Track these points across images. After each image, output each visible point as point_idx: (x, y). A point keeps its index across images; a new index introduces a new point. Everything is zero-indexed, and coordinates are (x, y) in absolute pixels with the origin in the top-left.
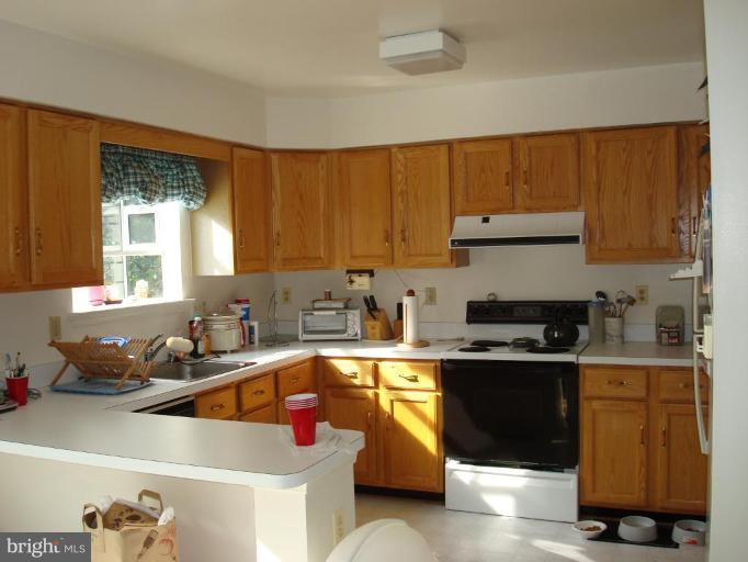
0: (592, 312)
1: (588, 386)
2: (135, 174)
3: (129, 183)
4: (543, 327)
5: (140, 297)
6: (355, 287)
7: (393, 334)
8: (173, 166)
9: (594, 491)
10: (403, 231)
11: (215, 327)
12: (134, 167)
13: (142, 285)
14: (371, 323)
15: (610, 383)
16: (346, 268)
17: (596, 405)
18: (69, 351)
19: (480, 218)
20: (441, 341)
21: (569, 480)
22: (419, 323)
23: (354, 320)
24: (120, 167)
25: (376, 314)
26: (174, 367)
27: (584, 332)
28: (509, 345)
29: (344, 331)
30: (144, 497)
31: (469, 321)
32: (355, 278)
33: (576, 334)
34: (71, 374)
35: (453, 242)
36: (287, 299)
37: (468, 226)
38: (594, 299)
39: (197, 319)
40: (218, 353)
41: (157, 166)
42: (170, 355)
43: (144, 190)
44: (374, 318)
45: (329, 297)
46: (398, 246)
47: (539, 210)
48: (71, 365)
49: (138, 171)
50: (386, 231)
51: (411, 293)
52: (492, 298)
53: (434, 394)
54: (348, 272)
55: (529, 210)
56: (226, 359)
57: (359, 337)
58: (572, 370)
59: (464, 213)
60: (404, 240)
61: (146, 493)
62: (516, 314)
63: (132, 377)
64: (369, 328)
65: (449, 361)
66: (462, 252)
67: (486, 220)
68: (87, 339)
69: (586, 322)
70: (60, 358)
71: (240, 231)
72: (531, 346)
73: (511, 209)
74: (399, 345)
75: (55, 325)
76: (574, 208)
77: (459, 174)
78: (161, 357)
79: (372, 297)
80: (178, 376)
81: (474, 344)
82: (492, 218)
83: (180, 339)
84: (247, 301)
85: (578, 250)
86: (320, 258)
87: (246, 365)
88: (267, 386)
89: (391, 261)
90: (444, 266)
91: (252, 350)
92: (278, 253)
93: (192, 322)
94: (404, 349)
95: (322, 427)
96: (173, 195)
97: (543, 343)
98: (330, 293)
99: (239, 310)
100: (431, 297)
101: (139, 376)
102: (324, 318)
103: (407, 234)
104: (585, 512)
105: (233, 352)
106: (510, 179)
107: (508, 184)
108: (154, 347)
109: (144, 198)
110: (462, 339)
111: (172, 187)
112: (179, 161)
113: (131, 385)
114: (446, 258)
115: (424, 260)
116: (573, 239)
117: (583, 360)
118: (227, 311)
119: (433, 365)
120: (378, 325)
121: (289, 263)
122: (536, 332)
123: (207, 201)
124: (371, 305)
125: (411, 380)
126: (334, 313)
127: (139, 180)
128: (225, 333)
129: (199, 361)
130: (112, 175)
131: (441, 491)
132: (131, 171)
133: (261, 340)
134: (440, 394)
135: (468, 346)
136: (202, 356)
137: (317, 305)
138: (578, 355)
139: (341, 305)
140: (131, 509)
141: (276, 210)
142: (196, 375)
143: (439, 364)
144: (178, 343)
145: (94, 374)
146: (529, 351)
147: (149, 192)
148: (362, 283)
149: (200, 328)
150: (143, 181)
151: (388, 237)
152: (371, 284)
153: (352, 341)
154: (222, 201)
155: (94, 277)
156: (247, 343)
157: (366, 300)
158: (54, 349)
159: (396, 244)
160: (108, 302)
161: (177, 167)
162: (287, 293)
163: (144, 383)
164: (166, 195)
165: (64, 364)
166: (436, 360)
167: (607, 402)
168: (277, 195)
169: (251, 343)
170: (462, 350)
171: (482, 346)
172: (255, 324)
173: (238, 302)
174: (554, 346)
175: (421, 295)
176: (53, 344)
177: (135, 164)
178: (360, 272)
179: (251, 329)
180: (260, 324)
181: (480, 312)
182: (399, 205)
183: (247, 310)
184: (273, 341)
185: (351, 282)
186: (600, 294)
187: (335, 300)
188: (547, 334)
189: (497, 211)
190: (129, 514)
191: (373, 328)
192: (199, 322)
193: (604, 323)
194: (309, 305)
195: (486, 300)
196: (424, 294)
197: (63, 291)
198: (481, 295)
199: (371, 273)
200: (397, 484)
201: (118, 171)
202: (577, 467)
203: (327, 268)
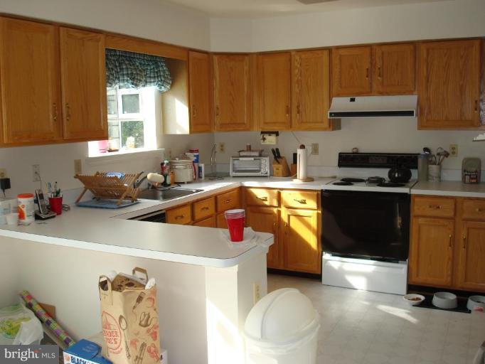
0: (420, 161)
1: (416, 209)
2: (127, 68)
3: (123, 75)
4: (387, 170)
5: (129, 148)
6: (267, 142)
7: (290, 173)
8: (151, 63)
9: (417, 276)
10: (298, 107)
11: (177, 167)
12: (126, 64)
13: (131, 140)
14: (276, 166)
15: (430, 207)
16: (261, 130)
17: (421, 221)
18: (87, 181)
19: (349, 98)
20: (321, 178)
21: (402, 268)
22: (308, 167)
23: (265, 164)
24: (117, 64)
25: (279, 160)
26: (152, 191)
27: (415, 174)
28: (365, 181)
29: (259, 171)
30: (136, 272)
31: (340, 165)
32: (267, 136)
33: (410, 175)
34: (88, 196)
35: (331, 114)
36: (222, 150)
37: (341, 103)
38: (422, 152)
39: (166, 162)
40: (179, 184)
41: (140, 64)
42: (149, 185)
43: (133, 79)
44: (279, 163)
45: (249, 149)
46: (294, 117)
47: (388, 94)
48: (88, 190)
49: (129, 67)
50: (287, 107)
51: (303, 147)
52: (355, 151)
53: (316, 212)
54: (262, 133)
55: (381, 94)
56: (184, 187)
57: (268, 175)
58: (406, 198)
59: (338, 95)
60: (298, 112)
61: (137, 269)
62: (370, 161)
63: (126, 197)
64: (275, 169)
65: (327, 191)
66: (336, 121)
67: (353, 100)
68: (98, 173)
69: (416, 168)
70: (82, 186)
71: (194, 106)
72: (380, 182)
73: (369, 93)
74: (294, 180)
75: (78, 165)
76: (411, 93)
77: (336, 70)
78: (143, 186)
79: (277, 149)
80: (155, 197)
81: (343, 180)
82: (357, 99)
83: (156, 174)
84: (197, 151)
85: (413, 120)
86: (244, 124)
87: (197, 191)
88: (211, 204)
89: (290, 125)
90: (325, 129)
91: (200, 182)
92: (217, 120)
93: (162, 164)
94: (297, 182)
95: (248, 231)
96: (151, 82)
97: (387, 179)
98: (250, 146)
99: (192, 157)
100: (315, 150)
101: (131, 197)
102: (246, 162)
103: (300, 108)
104: (411, 288)
105: (188, 183)
106: (369, 73)
107: (367, 76)
108: (140, 179)
109: (133, 84)
110: (335, 177)
111: (150, 77)
112: (154, 60)
113: (125, 203)
114: (326, 125)
115: (311, 126)
116: (410, 113)
117: (414, 192)
118: (185, 157)
119: (316, 193)
120: (281, 167)
121: (225, 127)
122: (383, 173)
123: (172, 86)
124: (277, 155)
125: (302, 203)
126: (253, 159)
127: (129, 72)
128: (184, 171)
129: (167, 188)
130: (112, 69)
131: (319, 273)
132: (124, 67)
133: (205, 176)
134: (320, 212)
135: (339, 181)
136: (169, 185)
137: (242, 154)
138: (411, 188)
139: (257, 154)
140: (128, 279)
141: (216, 93)
142: (165, 197)
143: (320, 193)
144: (154, 176)
145: (102, 195)
146: (378, 185)
147: (136, 80)
148: (271, 140)
149: (168, 168)
150: (132, 73)
151: (289, 111)
152: (277, 142)
153: (264, 177)
154: (182, 86)
155: (102, 135)
156: (198, 177)
157: (273, 151)
158: (77, 180)
159: (293, 115)
160: (110, 151)
161: (153, 64)
162: (222, 146)
163: (134, 202)
164: (146, 82)
165: (84, 189)
166: (318, 191)
167: (428, 219)
168: (217, 83)
169: (200, 177)
170: (335, 184)
171: (348, 181)
172: (202, 165)
173: (192, 151)
174: (395, 182)
175: (309, 149)
176: (77, 176)
177: (127, 62)
178: (270, 133)
179: (200, 169)
180: (205, 166)
181: (347, 160)
182: (296, 89)
183: (197, 156)
184: (213, 177)
185: (264, 139)
186: (426, 149)
187: (253, 151)
188: (390, 175)
189: (360, 94)
190: (127, 282)
191: (278, 169)
192: (167, 164)
193: (428, 168)
194: (237, 154)
195: (351, 151)
196: (311, 148)
197: (84, 143)
198: (348, 149)
199: (277, 134)
200: (291, 268)
201: (116, 66)
202: (407, 260)
203: (248, 130)
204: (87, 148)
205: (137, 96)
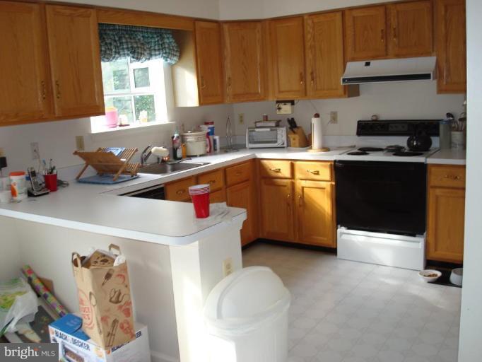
0: (442, 128)
1: (433, 179)
2: (127, 42)
3: (123, 49)
4: (407, 138)
5: (142, 122)
6: (282, 112)
7: (306, 143)
8: (155, 36)
9: (436, 250)
10: (312, 73)
11: (189, 140)
12: (126, 38)
13: (144, 114)
14: (292, 136)
15: (448, 177)
16: (275, 100)
17: (438, 192)
18: (88, 158)
19: (364, 63)
20: (339, 148)
21: (419, 242)
22: (324, 135)
23: (282, 134)
24: (117, 39)
25: (295, 130)
26: (160, 166)
27: (436, 142)
28: (382, 150)
29: (276, 142)
30: (112, 249)
31: (359, 134)
32: (282, 106)
33: (430, 143)
34: (91, 172)
35: (344, 80)
36: (241, 121)
37: (355, 68)
38: (446, 118)
39: (176, 135)
40: (190, 157)
41: (143, 37)
42: (158, 159)
43: (133, 52)
44: (294, 132)
45: (266, 119)
46: (310, 85)
47: (405, 56)
48: (89, 166)
49: (129, 40)
50: (301, 74)
51: (317, 116)
52: (374, 118)
53: (330, 183)
54: (278, 102)
55: (398, 56)
56: (193, 161)
57: (285, 145)
58: (423, 166)
59: (353, 60)
60: (313, 79)
61: (112, 246)
62: (390, 129)
63: (124, 172)
64: (292, 140)
65: (340, 161)
66: (352, 88)
67: (368, 64)
68: (100, 149)
69: (437, 134)
70: (82, 162)
71: (202, 77)
72: (398, 151)
73: (385, 55)
74: (311, 151)
75: (80, 141)
76: (428, 54)
77: (350, 33)
78: (151, 160)
79: (293, 119)
80: (163, 171)
81: (360, 149)
82: (373, 63)
83: (161, 148)
84: (212, 123)
85: (431, 84)
86: (258, 93)
87: (205, 164)
88: (221, 174)
89: (305, 93)
90: (340, 96)
91: (215, 154)
92: (229, 90)
93: (173, 137)
94: (314, 153)
96: (156, 55)
97: (407, 150)
98: (267, 117)
99: (206, 129)
100: (334, 118)
101: (129, 172)
102: (263, 132)
103: (314, 74)
104: (429, 264)
105: (201, 156)
106: (385, 35)
107: (382, 38)
108: (146, 154)
109: (133, 57)
110: (354, 146)
111: (155, 50)
112: (159, 33)
113: (124, 178)
114: (341, 91)
115: (330, 94)
116: (427, 76)
117: (430, 161)
118: (198, 129)
119: (329, 164)
120: (297, 136)
121: (238, 97)
122: (402, 141)
123: (180, 57)
124: (292, 124)
125: (315, 174)
126: (268, 129)
127: (130, 46)
128: (195, 141)
129: (177, 162)
130: (111, 44)
131: (335, 247)
132: (124, 41)
133: (221, 148)
134: (334, 183)
135: (356, 151)
136: (180, 159)
137: (258, 125)
138: (427, 158)
139: (273, 124)
140: (104, 256)
141: (227, 64)
142: (174, 170)
143: (333, 163)
144: (160, 151)
145: (104, 171)
146: (395, 155)
147: (137, 54)
148: (286, 109)
149: (179, 141)
150: (132, 47)
151: (303, 77)
152: (293, 112)
153: (281, 148)
154: (190, 57)
156: (212, 150)
157: (289, 121)
158: (77, 156)
159: (308, 83)
160: (121, 126)
161: (157, 36)
162: (241, 117)
163: (134, 176)
164: (151, 55)
165: (84, 166)
166: (331, 161)
167: (447, 190)
168: (228, 52)
169: (215, 150)
170: (349, 154)
171: (364, 151)
172: (217, 137)
173: (206, 124)
174: (414, 151)
175: (326, 116)
176: (76, 153)
177: (127, 36)
178: (285, 102)
179: (215, 141)
180: (220, 138)
181: (366, 128)
182: (310, 56)
183: (213, 129)
184: (227, 149)
185: (279, 109)
186: (449, 115)
187: (270, 121)
188: (409, 143)
189: (376, 57)
190: (103, 258)
191: (294, 139)
192: (178, 137)
193: (450, 135)
194: (254, 125)
195: (370, 119)
196: (329, 116)
197: (87, 118)
198: (367, 116)
199: (292, 103)
200: (306, 242)
201: (115, 41)
202: (425, 234)
203: (263, 99)
204: (89, 124)
205: (146, 69)
